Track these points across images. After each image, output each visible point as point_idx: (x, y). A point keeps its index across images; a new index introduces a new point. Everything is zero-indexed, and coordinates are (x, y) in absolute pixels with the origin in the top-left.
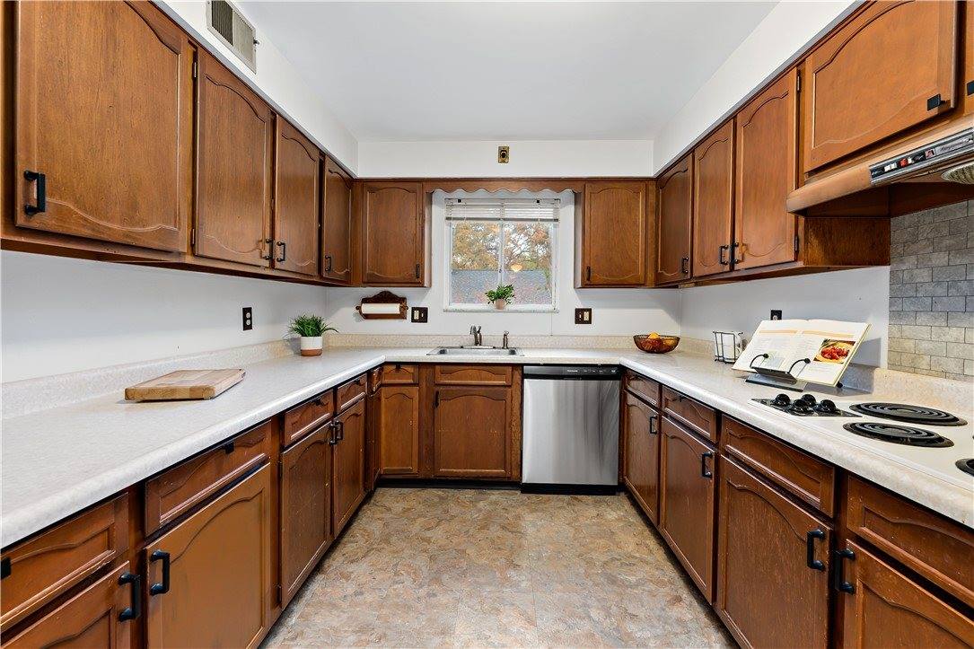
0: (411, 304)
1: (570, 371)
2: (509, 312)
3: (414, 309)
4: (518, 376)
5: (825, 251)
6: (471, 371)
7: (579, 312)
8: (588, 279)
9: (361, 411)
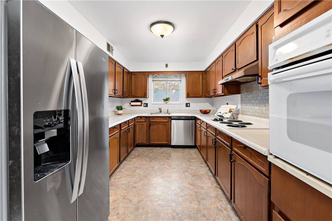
0: (143, 102)
1: (182, 118)
2: (169, 104)
3: (144, 104)
4: (170, 119)
5: (228, 91)
6: (158, 119)
7: (187, 104)
8: (188, 96)
9: (133, 127)
